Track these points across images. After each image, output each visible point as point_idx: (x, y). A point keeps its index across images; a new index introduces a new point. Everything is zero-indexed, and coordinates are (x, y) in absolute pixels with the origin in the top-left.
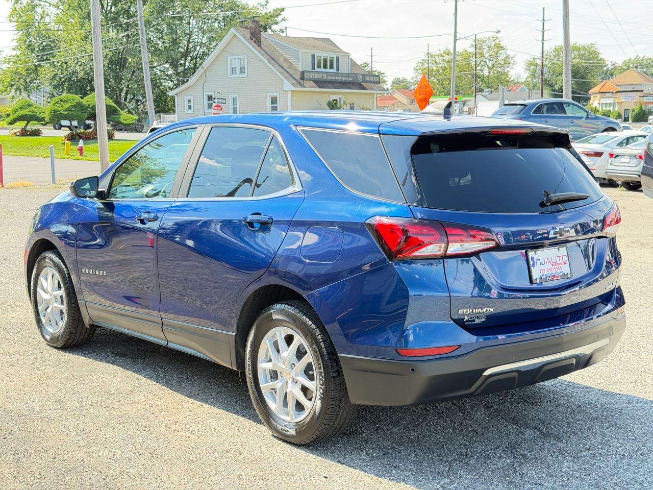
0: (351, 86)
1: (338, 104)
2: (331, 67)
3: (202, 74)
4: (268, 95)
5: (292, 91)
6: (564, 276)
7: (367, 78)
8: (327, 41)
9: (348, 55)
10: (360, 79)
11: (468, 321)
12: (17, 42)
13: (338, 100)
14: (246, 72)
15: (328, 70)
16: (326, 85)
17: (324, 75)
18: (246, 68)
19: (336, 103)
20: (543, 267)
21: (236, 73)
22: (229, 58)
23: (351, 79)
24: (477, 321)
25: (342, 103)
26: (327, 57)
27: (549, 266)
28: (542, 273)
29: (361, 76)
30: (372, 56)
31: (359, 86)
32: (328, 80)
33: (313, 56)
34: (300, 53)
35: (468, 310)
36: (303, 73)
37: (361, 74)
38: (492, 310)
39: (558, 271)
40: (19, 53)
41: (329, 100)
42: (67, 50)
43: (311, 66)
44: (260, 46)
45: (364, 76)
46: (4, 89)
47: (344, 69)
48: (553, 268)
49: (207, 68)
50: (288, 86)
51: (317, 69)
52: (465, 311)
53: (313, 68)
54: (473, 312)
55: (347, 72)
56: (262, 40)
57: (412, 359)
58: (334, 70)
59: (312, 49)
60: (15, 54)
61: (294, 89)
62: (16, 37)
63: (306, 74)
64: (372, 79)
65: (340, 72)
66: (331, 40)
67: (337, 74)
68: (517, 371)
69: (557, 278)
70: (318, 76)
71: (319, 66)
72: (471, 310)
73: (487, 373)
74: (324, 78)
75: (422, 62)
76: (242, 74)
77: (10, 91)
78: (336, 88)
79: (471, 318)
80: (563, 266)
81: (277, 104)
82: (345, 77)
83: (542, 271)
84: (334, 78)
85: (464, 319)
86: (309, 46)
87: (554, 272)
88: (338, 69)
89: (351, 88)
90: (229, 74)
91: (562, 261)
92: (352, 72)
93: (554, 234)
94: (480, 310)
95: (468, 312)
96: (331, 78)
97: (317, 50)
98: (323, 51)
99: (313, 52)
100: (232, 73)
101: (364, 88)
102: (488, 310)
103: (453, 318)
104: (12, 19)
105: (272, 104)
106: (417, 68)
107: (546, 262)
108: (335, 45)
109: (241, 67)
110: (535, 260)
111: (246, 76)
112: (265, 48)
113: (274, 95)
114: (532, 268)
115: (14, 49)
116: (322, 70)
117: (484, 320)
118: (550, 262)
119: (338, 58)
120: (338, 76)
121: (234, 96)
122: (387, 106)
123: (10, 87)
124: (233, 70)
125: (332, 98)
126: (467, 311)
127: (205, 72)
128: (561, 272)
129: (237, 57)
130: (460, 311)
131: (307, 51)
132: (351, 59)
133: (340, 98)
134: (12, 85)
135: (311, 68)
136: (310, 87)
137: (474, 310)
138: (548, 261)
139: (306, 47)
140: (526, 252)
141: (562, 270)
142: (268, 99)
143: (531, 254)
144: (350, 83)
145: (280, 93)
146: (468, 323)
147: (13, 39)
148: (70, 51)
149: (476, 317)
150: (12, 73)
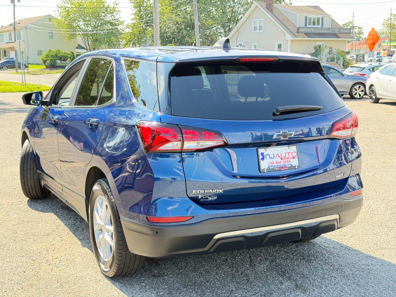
0: (331, 36)
1: (322, 47)
2: (318, 23)
3: (236, 31)
4: (276, 43)
5: (291, 40)
6: (292, 167)
7: (342, 31)
8: (317, 8)
9: (329, 16)
10: (337, 31)
11: (202, 198)
12: (134, 15)
13: (322, 45)
14: (263, 29)
15: (316, 26)
16: (314, 35)
17: (312, 29)
18: (263, 26)
19: (320, 48)
20: (271, 160)
21: (257, 30)
22: (253, 20)
23: (330, 31)
24: (210, 199)
25: (324, 47)
26: (315, 18)
27: (279, 159)
28: (270, 165)
29: (337, 29)
30: (353, 17)
31: (336, 36)
32: (314, 33)
33: (306, 18)
34: (298, 16)
35: (201, 191)
36: (298, 28)
37: (337, 28)
38: (221, 191)
40: (135, 22)
41: (315, 45)
42: (161, 20)
43: (304, 24)
44: (272, 12)
45: (340, 29)
46: (127, 43)
47: (327, 25)
48: (282, 161)
49: (240, 27)
50: (289, 37)
51: (308, 26)
52: (198, 191)
53: (306, 25)
54: (204, 192)
55: (329, 27)
56: (274, 8)
57: (159, 224)
58: (320, 26)
59: (305, 13)
60: (132, 23)
61: (292, 39)
62: (133, 12)
63: (300, 29)
64: (345, 31)
65: (324, 27)
66: (319, 7)
67: (321, 29)
68: (243, 236)
69: (284, 169)
70: (308, 31)
71: (310, 24)
72: (203, 191)
73: (217, 237)
74: (312, 31)
75: (387, 20)
76: (261, 30)
77: (130, 44)
78: (320, 38)
79: (204, 196)
80: (292, 160)
81: (281, 48)
82: (326, 30)
83: (270, 163)
84: (319, 31)
85: (199, 197)
86: (304, 11)
87: (282, 164)
88: (322, 25)
89: (330, 38)
90: (252, 31)
91: (291, 156)
92: (332, 27)
93: (277, 136)
94: (211, 191)
95: (201, 192)
96: (317, 31)
97: (309, 14)
98: (313, 14)
99: (306, 15)
100: (255, 30)
101: (339, 37)
102: (218, 191)
103: (190, 196)
104: (132, 2)
105: (278, 48)
106: (384, 24)
107: (275, 157)
108: (322, 10)
109: (260, 26)
110: (264, 155)
111: (263, 31)
112: (275, 14)
113: (280, 43)
114: (261, 161)
115: (132, 19)
116: (312, 26)
117: (216, 198)
119: (323, 18)
120: (322, 30)
121: (255, 44)
122: (363, 48)
123: (130, 42)
124: (255, 28)
125: (318, 43)
126: (199, 192)
127: (238, 30)
128: (289, 165)
129: (258, 20)
130: (194, 191)
131: (303, 14)
132: (332, 18)
133: (323, 44)
134: (131, 41)
135: (304, 25)
136: (303, 37)
137: (206, 191)
138: (278, 156)
139: (302, 12)
140: (257, 149)
141: (290, 163)
142: (276, 46)
143: (261, 150)
144: (330, 34)
145: (283, 42)
146: (202, 200)
147: (132, 14)
148: (163, 20)
149: (208, 196)
150: (131, 34)
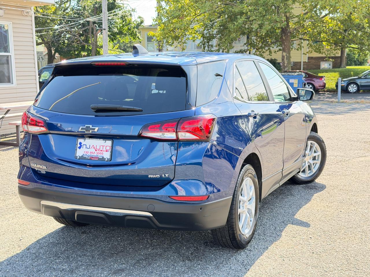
6: (103, 159)
11: (38, 171)
20: (87, 150)
24: (42, 172)
27: (93, 150)
28: (85, 154)
38: (45, 167)
39: (99, 155)
48: (96, 152)
69: (95, 159)
72: (36, 165)
73: (42, 203)
80: (105, 153)
83: (85, 152)
85: (36, 169)
87: (95, 154)
91: (104, 149)
94: (40, 166)
102: (43, 167)
103: (31, 167)
107: (90, 148)
110: (82, 144)
114: (78, 149)
117: (45, 172)
118: (94, 148)
128: (101, 156)
130: (32, 163)
138: (93, 147)
143: (80, 140)
